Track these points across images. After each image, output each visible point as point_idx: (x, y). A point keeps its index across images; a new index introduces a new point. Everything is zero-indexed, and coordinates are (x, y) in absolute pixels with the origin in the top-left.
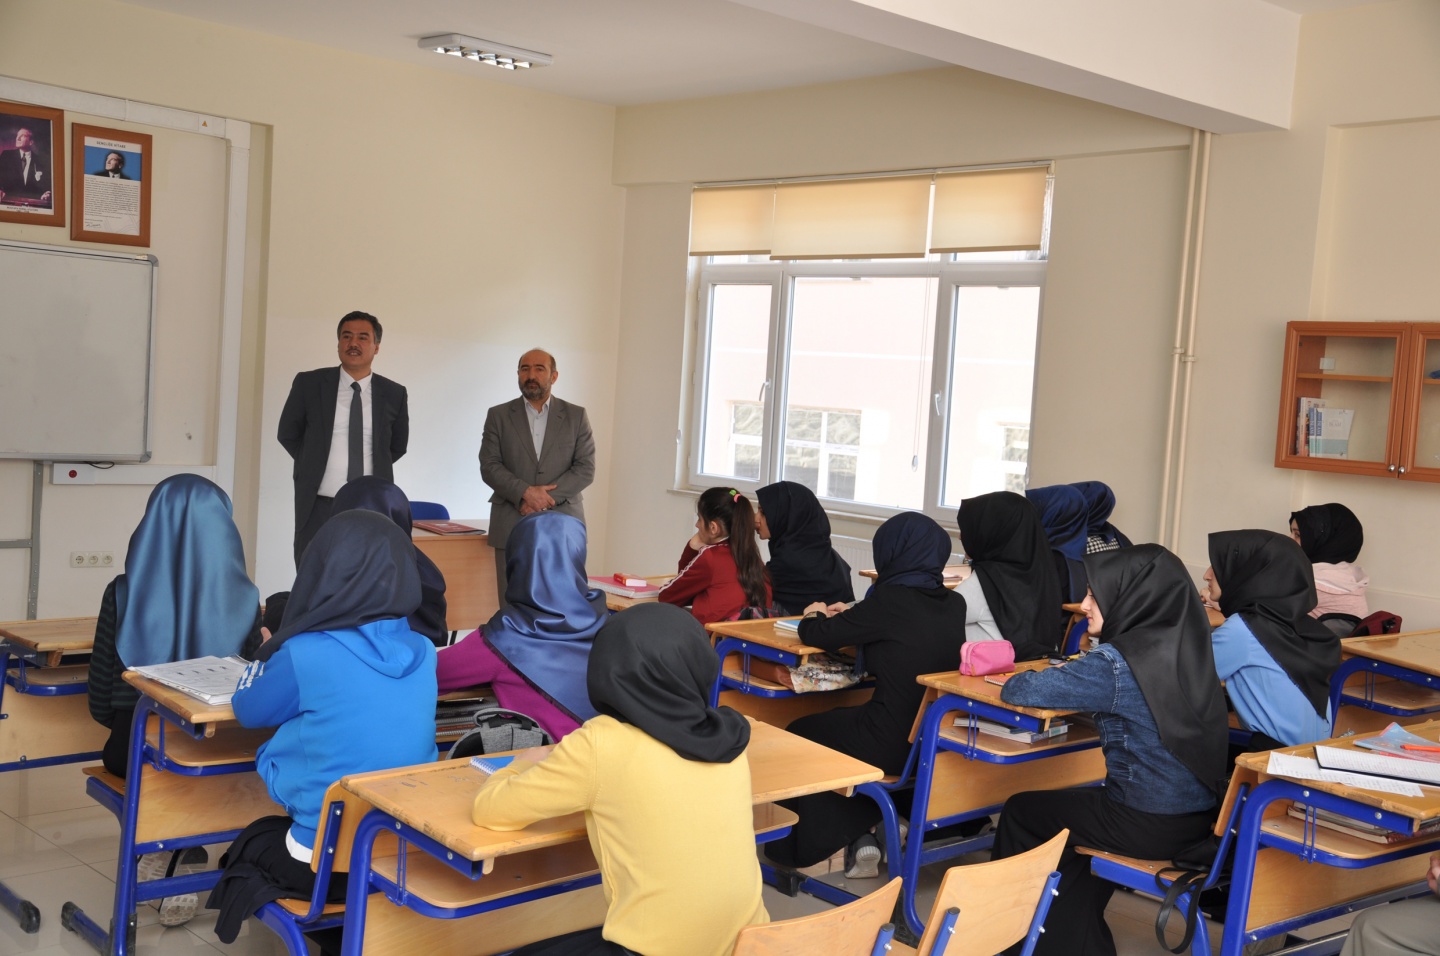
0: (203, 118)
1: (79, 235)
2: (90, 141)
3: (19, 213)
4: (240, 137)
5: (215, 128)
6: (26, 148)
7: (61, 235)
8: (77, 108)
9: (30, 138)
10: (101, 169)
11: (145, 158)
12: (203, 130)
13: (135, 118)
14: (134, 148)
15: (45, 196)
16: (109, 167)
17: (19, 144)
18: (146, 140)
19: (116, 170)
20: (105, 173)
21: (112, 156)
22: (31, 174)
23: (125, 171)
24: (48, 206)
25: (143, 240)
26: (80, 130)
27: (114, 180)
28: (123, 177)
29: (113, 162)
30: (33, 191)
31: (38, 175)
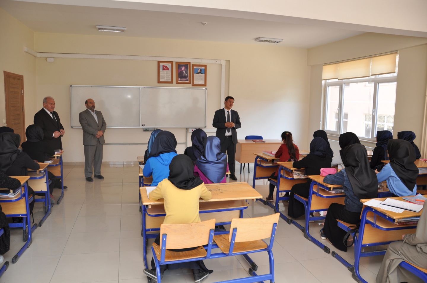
0: (216, 60)
1: (193, 85)
2: (195, 67)
3: (183, 82)
4: (224, 63)
5: (219, 62)
6: (184, 70)
7: (191, 85)
8: (193, 62)
9: (185, 68)
10: (197, 72)
11: (205, 70)
12: (216, 63)
13: (203, 62)
14: (203, 68)
15: (187, 78)
16: (199, 72)
17: (183, 69)
18: (205, 66)
19: (200, 72)
20: (198, 73)
21: (199, 70)
22: (185, 75)
23: (202, 72)
24: (188, 80)
25: (205, 85)
26: (194, 65)
27: (200, 74)
28: (201, 73)
29: (199, 71)
30: (185, 77)
31: (186, 75)
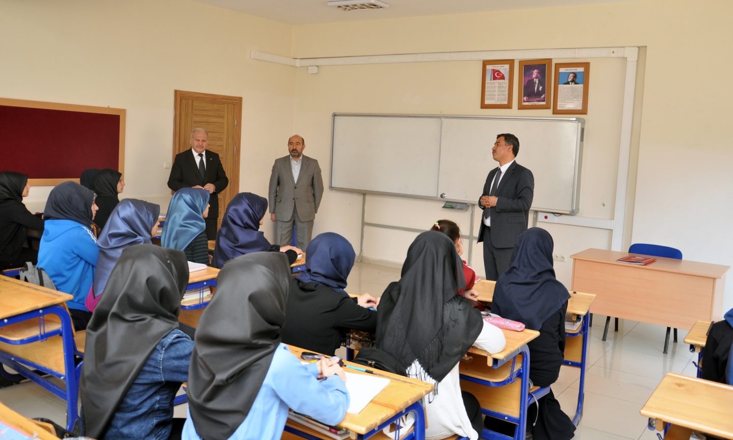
0: (612, 50)
1: (556, 112)
2: (562, 70)
3: (532, 105)
4: (632, 55)
5: (620, 53)
6: (536, 78)
7: (550, 111)
8: (557, 57)
9: (538, 73)
10: (566, 81)
11: (586, 73)
12: (613, 55)
13: (580, 56)
14: (581, 70)
15: (543, 96)
16: (569, 80)
17: (534, 76)
18: (586, 65)
19: (573, 81)
20: (568, 83)
21: (572, 75)
22: (538, 88)
23: (577, 81)
24: (544, 101)
25: (584, 111)
26: (558, 66)
27: (572, 85)
28: (576, 83)
29: (572, 78)
30: (539, 94)
31: (541, 88)
